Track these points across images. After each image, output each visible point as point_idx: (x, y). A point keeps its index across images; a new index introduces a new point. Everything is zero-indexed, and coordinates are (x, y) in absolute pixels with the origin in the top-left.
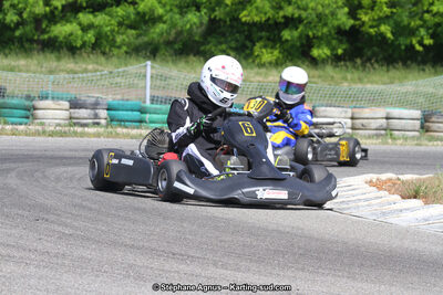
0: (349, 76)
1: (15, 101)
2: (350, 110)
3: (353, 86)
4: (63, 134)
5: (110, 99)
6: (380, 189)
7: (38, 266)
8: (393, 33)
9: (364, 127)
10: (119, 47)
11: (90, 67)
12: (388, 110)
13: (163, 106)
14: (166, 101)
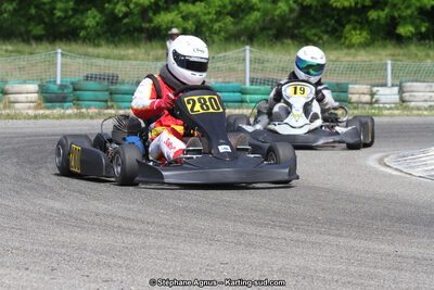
1: (125, 88)
5: (212, 82)
7: (157, 238)
13: (262, 88)
14: (264, 82)
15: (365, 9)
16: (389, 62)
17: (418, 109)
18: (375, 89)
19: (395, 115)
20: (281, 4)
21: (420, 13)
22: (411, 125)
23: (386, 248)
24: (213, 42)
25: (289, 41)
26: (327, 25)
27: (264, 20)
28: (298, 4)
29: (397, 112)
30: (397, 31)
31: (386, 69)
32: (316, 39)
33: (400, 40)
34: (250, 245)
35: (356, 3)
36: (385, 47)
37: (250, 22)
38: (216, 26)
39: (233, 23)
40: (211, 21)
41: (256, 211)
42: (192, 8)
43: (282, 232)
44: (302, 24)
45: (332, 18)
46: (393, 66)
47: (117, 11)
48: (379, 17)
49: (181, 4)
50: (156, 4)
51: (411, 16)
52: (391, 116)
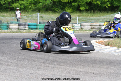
0: (89, 15)
1: (4, 24)
2: (90, 24)
3: (91, 17)
4: (17, 32)
5: (29, 23)
6: (99, 43)
7: (13, 66)
8: (100, 3)
9: (94, 28)
10: (30, 9)
11: (23, 15)
12: (100, 23)
13: (42, 24)
14: (43, 23)
15: (71, 2)
16: (78, 17)
17: (86, 30)
18: (74, 25)
19: (79, 32)
20: (47, 1)
21: (86, 4)
22: (84, 35)
23: (76, 69)
24: (29, 11)
25: (50, 11)
26: (60, 7)
27: (43, 6)
28: (53, 1)
29: (80, 31)
30: (80, 9)
31: (77, 19)
32: (58, 11)
33: (81, 11)
34: (39, 68)
35: (69, 1)
36: (76, 13)
37: (39, 6)
38: (29, 7)
39: (34, 6)
40: (28, 6)
41: (40, 59)
42: (23, 2)
43: (48, 65)
44: (54, 7)
45: (62, 5)
46: (79, 18)
47: (1, 3)
48: (75, 5)
49: (20, 1)
50: (13, 1)
51: (84, 5)
52: (78, 32)
